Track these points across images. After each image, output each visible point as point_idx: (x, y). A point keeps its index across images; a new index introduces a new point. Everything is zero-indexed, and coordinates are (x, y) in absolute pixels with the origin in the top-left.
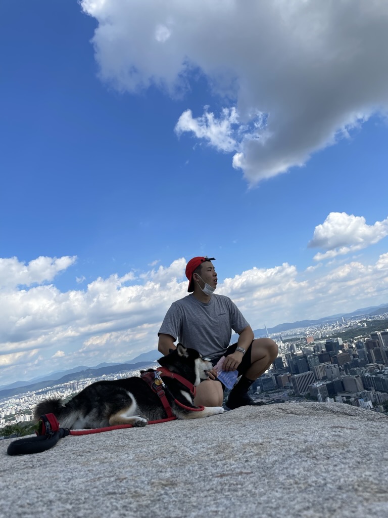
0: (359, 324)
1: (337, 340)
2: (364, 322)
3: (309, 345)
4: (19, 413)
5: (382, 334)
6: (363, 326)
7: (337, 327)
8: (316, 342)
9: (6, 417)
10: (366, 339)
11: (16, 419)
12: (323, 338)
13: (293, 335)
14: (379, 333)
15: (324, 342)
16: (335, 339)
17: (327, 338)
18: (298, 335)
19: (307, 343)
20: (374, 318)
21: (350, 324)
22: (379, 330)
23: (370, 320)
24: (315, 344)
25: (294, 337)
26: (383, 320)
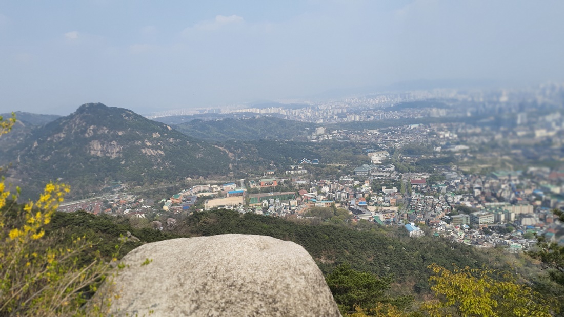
4: (350, 112)
9: (338, 114)
11: (348, 117)
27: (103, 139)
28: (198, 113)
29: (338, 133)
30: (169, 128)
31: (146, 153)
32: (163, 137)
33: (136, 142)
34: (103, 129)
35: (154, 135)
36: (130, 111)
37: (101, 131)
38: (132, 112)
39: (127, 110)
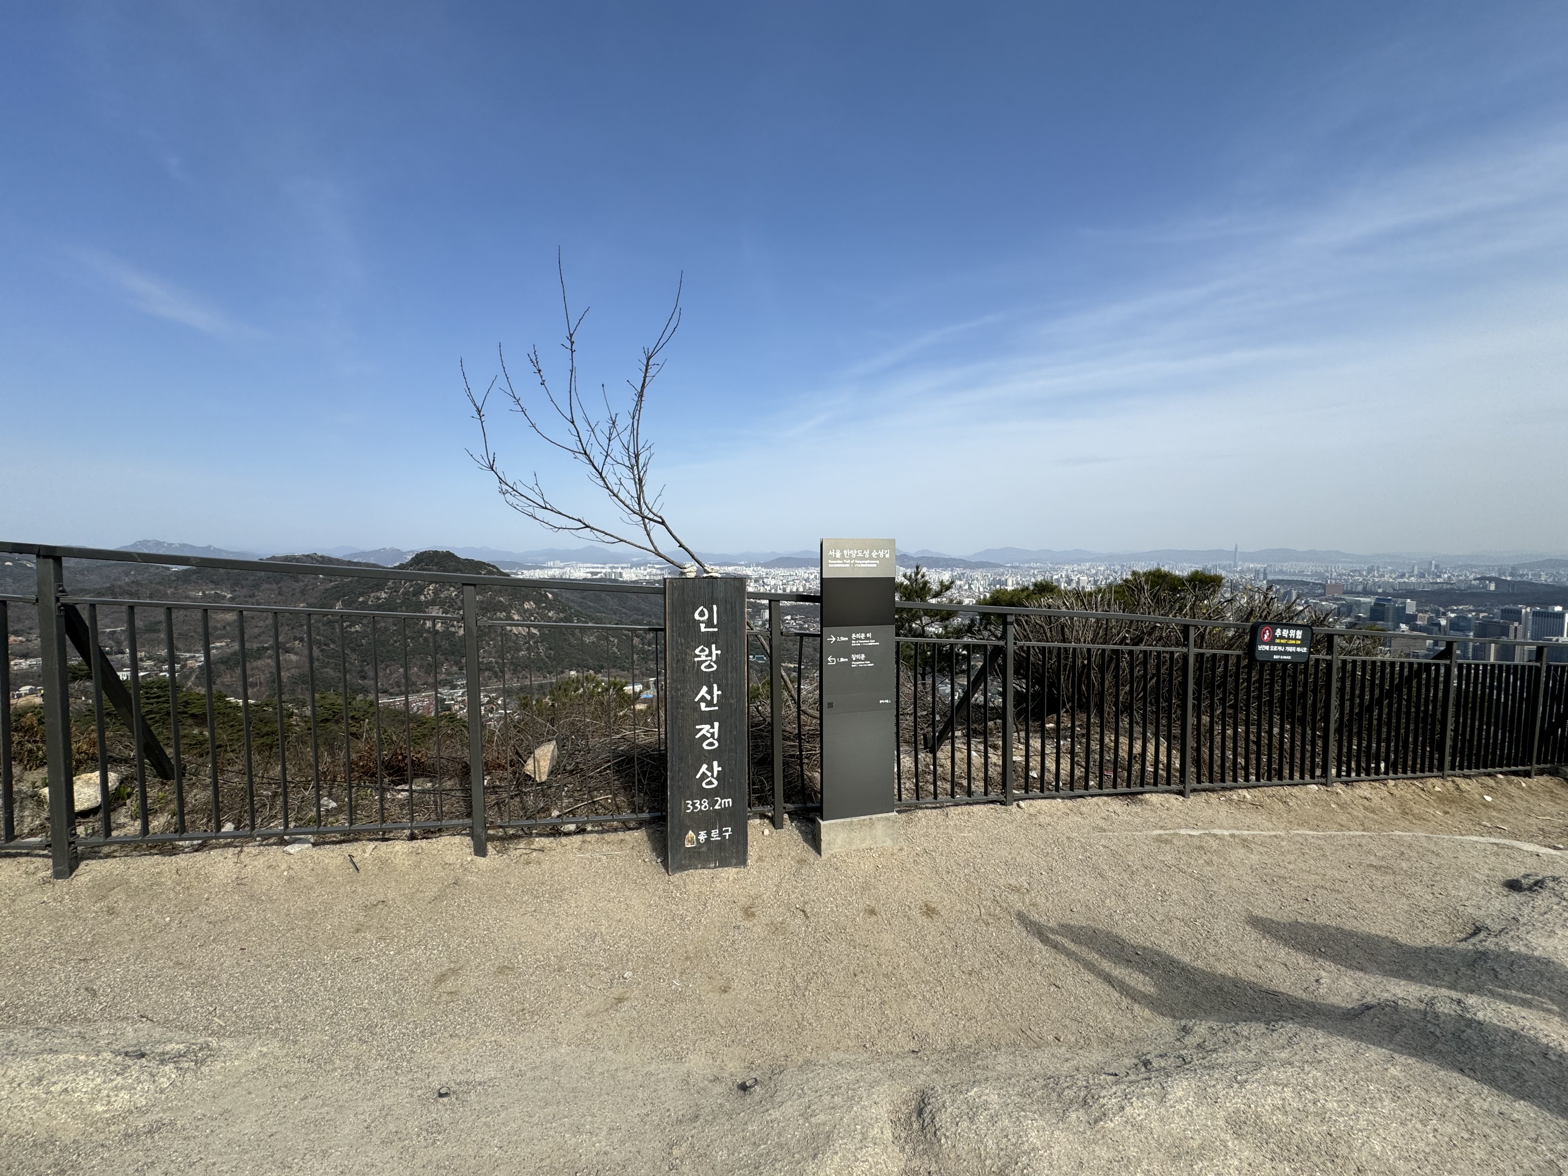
0: (1473, 582)
1: (1405, 603)
2: (1491, 579)
3: (1327, 600)
5: (1535, 614)
6: (1485, 587)
7: (1410, 577)
8: (1349, 598)
10: (1481, 615)
12: (1366, 593)
13: (1294, 574)
14: (1526, 610)
15: (1370, 600)
16: (1400, 600)
17: (1377, 594)
18: (1308, 576)
19: (1324, 594)
20: (1522, 576)
21: (1449, 578)
22: (1528, 605)
23: (1509, 578)
24: (1344, 600)
25: (1295, 578)
26: (1547, 586)
27: (448, 604)
28: (589, 576)
29: (792, 619)
30: (550, 596)
31: (511, 631)
32: (539, 609)
33: (498, 614)
34: (448, 590)
35: (527, 606)
36: (494, 567)
37: (446, 592)
38: (497, 569)
39: (489, 565)
